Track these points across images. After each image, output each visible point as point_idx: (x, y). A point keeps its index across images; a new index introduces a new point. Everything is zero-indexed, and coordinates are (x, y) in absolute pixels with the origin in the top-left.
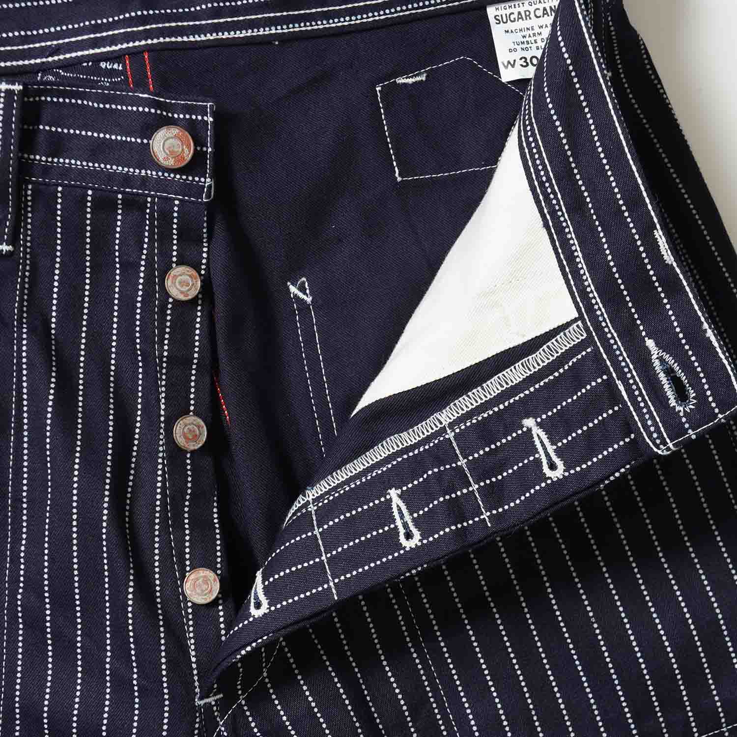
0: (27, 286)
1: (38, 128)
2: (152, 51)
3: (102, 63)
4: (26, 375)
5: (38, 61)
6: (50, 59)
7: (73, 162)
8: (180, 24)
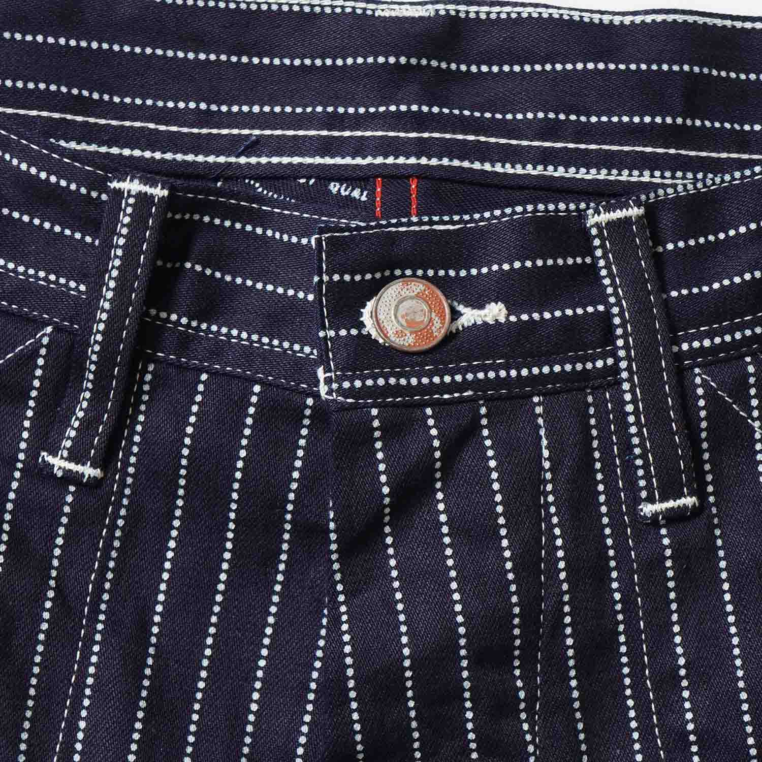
0: (117, 544)
1: (183, 266)
2: (426, 178)
3: (332, 184)
4: (87, 708)
5: (222, 159)
6: (243, 160)
7: (235, 332)
8: (483, 139)
